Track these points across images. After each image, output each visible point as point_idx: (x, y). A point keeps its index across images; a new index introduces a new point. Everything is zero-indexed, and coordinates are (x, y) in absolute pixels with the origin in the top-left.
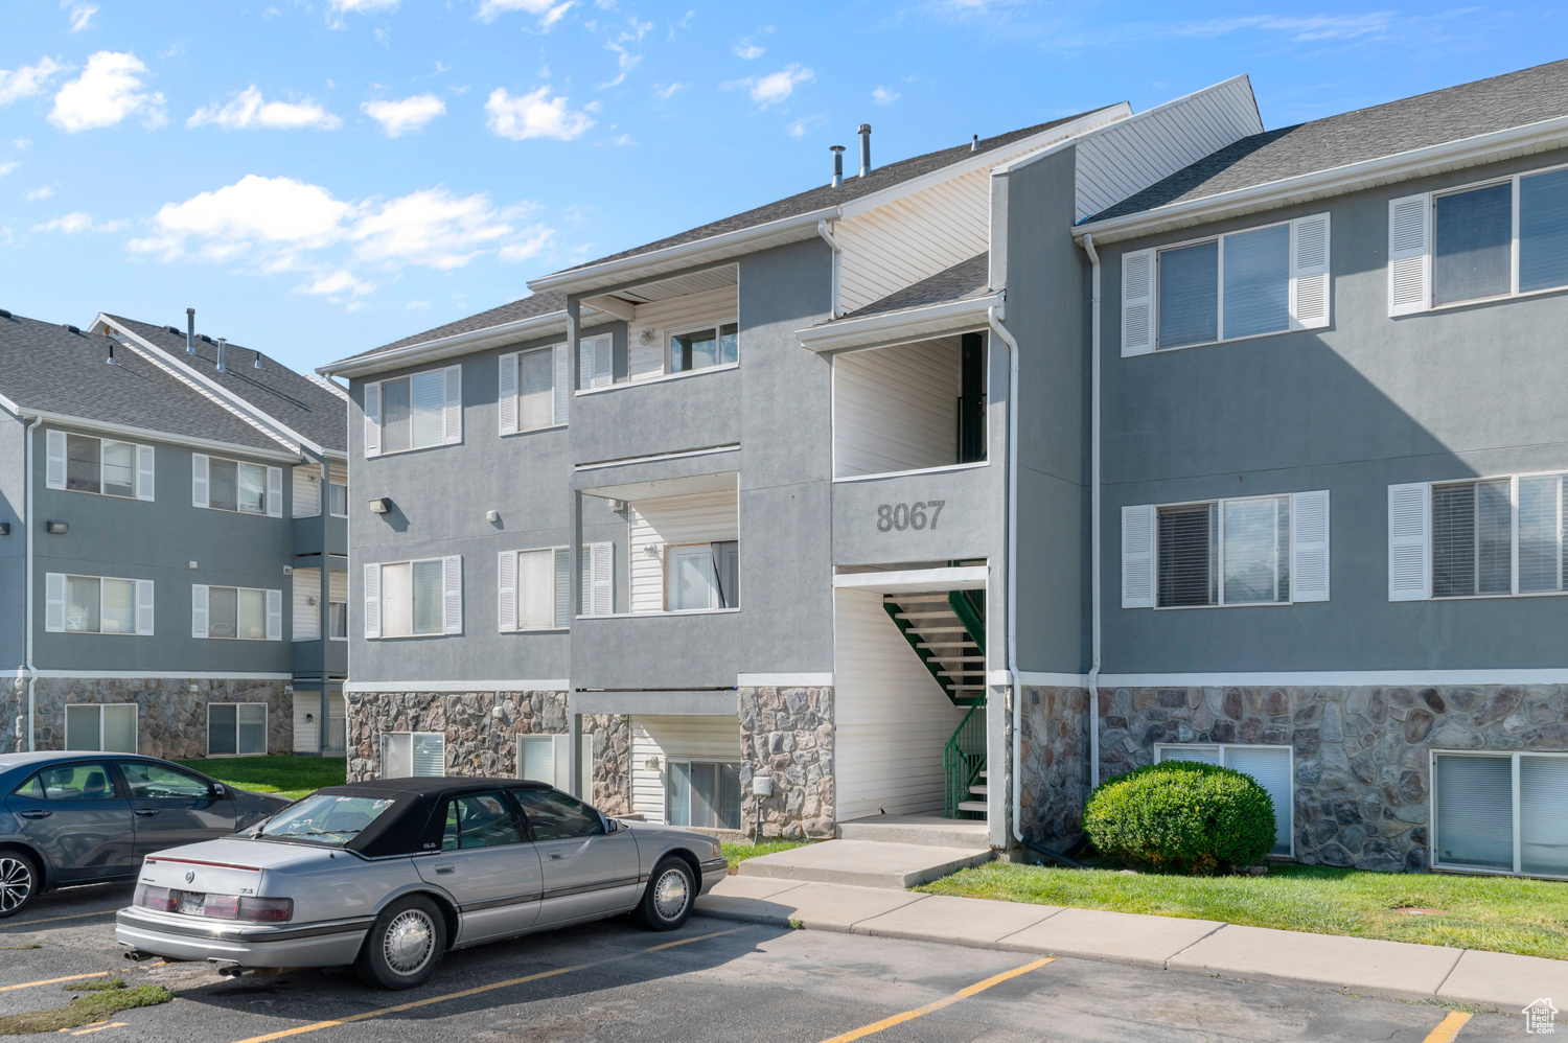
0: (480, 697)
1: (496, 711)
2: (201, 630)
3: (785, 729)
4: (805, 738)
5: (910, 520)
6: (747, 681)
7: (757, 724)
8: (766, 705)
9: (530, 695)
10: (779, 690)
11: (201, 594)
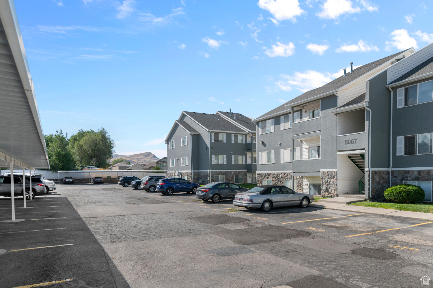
0: (278, 174)
1: (280, 176)
2: (233, 163)
3: (328, 179)
4: (332, 180)
5: (351, 142)
6: (322, 170)
7: (324, 178)
8: (325, 174)
9: (286, 173)
10: (327, 172)
11: (233, 157)
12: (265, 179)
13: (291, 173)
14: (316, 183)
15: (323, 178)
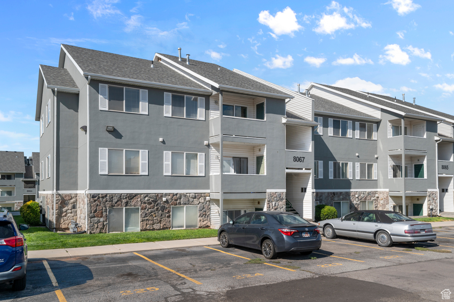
12: (118, 205)
13: (187, 193)
14: (232, 208)
15: (270, 201)
